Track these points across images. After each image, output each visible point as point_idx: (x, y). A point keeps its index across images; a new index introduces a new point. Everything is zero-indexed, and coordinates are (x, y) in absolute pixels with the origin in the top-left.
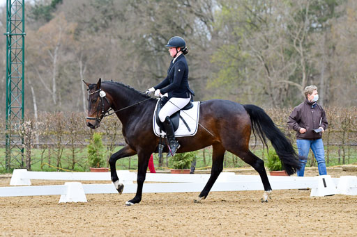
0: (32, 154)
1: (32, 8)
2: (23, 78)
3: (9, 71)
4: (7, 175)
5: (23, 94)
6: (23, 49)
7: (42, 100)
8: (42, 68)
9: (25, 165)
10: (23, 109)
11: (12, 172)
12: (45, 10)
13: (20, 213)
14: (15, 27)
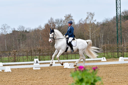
0: (124, 53)
1: (123, 16)
2: (121, 34)
3: (117, 32)
4: (118, 59)
5: (121, 38)
6: (121, 26)
7: (127, 40)
8: (126, 32)
9: (122, 56)
10: (121, 42)
11: (119, 58)
12: (126, 17)
13: (121, 68)
14: (119, 21)
